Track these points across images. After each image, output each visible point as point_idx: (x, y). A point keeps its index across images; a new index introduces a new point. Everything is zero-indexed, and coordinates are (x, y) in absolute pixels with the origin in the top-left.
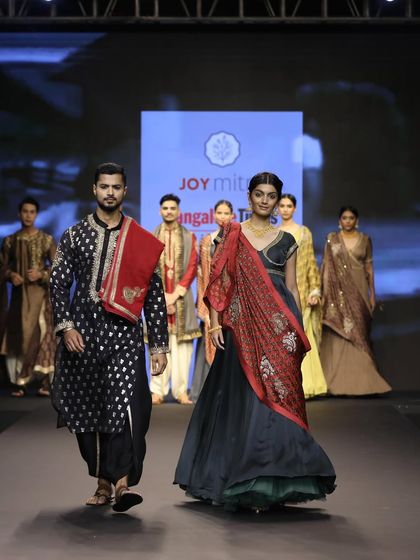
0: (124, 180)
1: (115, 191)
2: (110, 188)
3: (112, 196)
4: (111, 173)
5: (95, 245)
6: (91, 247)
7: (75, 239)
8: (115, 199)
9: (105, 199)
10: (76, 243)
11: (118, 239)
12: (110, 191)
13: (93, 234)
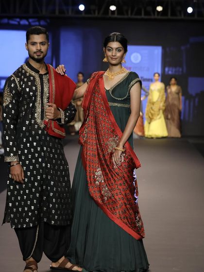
0: (47, 38)
1: (42, 46)
2: (38, 45)
3: (40, 51)
4: (38, 34)
5: (36, 86)
6: (34, 88)
7: (20, 84)
8: (42, 52)
9: (35, 53)
10: (21, 86)
11: (49, 81)
12: (39, 47)
13: (32, 78)
